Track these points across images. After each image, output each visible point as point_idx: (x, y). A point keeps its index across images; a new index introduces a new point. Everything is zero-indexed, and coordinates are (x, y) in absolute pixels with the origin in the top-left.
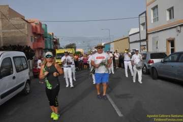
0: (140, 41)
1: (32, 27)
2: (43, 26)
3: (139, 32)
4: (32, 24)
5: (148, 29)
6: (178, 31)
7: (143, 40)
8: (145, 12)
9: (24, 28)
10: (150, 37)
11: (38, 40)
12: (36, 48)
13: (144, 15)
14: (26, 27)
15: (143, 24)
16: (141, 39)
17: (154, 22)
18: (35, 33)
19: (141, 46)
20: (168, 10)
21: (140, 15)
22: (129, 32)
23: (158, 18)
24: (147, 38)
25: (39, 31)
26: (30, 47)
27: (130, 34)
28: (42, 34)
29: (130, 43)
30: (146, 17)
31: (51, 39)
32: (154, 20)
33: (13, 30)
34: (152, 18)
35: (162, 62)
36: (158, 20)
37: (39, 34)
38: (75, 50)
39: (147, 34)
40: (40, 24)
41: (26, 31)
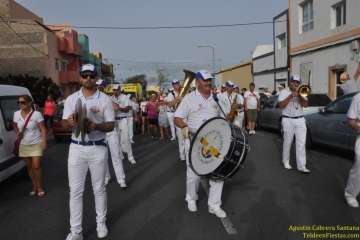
0: (275, 71)
1: (58, 39)
2: (81, 40)
3: (273, 53)
4: (57, 33)
5: (292, 46)
6: (355, 50)
7: (281, 69)
8: (287, 12)
9: (41, 41)
10: (296, 62)
11: (70, 67)
12: (65, 82)
13: (285, 17)
14: (46, 41)
15: (282, 37)
16: (277, 67)
18: (63, 53)
19: (276, 80)
20: (333, 7)
21: (275, 18)
22: (252, 53)
23: (312, 23)
24: (289, 65)
25: (71, 49)
26: (50, 79)
27: (254, 57)
28: (77, 53)
29: (254, 74)
30: (288, 20)
32: (303, 26)
33: (19, 46)
34: (301, 23)
35: (321, 113)
36: (312, 27)
37: (72, 53)
38: (144, 88)
39: (290, 57)
40: (75, 35)
41: (44, 47)
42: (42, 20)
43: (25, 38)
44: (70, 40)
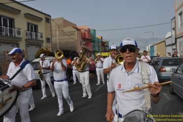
0: (172, 45)
2: (92, 32)
3: (171, 37)
4: (81, 31)
7: (174, 44)
8: (175, 18)
9: (74, 35)
10: (178, 41)
11: (86, 44)
13: (174, 20)
14: (76, 34)
17: (181, 26)
18: (84, 39)
24: (176, 43)
25: (87, 37)
27: (166, 37)
29: (166, 46)
30: (175, 22)
31: (99, 42)
32: (181, 25)
33: (66, 37)
34: (179, 23)
39: (176, 39)
40: (89, 30)
41: (76, 37)
42: (76, 25)
43: (68, 34)
44: (86, 33)
